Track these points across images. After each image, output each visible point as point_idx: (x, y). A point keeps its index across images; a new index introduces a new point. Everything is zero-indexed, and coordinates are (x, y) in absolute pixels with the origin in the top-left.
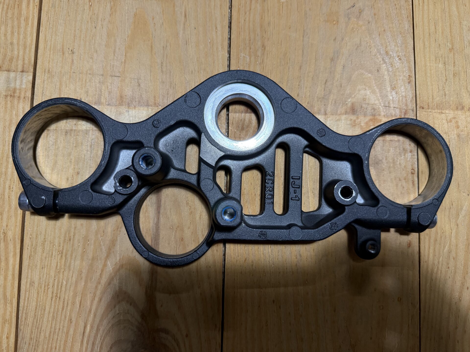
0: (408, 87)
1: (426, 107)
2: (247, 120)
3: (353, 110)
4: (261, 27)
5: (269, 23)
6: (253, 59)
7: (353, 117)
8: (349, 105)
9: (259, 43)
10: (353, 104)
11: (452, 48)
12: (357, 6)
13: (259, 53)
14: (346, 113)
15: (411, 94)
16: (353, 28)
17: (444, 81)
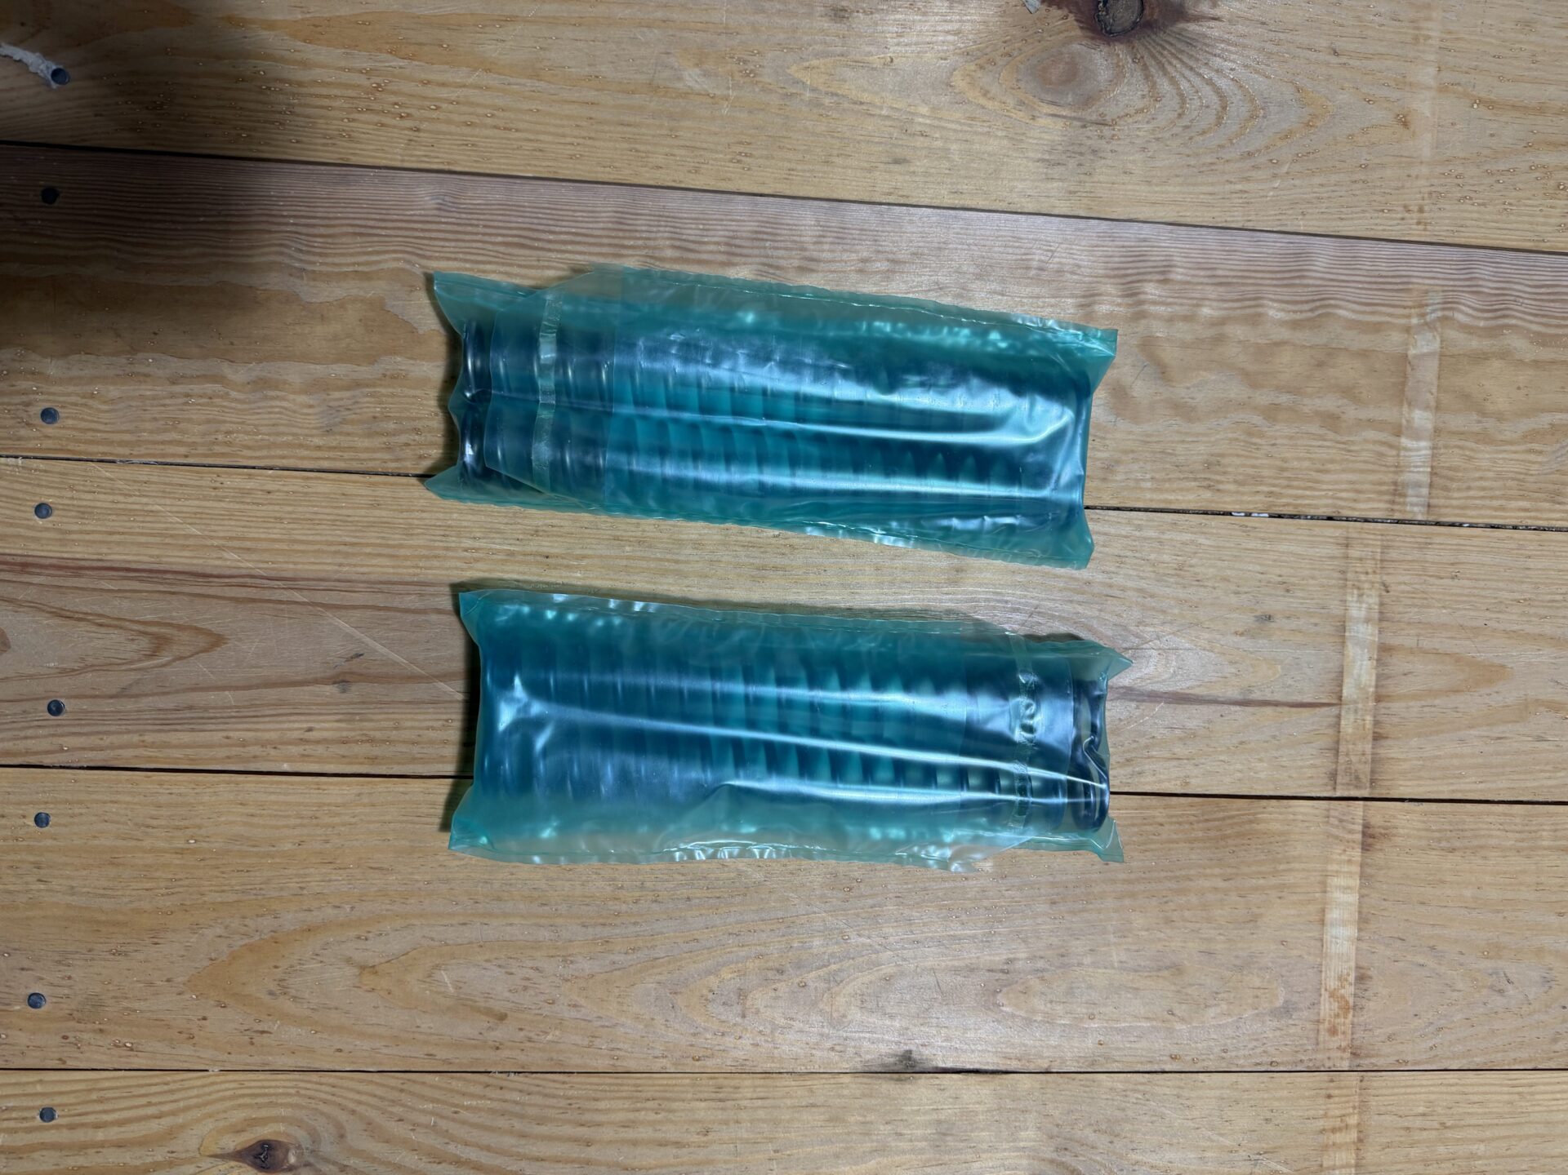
0: (1392, 1059)
1: (1364, 1084)
2: (1352, 827)
3: (1361, 978)
4: (1482, 847)
5: (1485, 858)
6: (1437, 835)
7: (1352, 978)
8: (1369, 973)
9: (1457, 844)
10: (1371, 977)
11: (1446, 1128)
12: (1510, 987)
13: (1444, 844)
14: (1358, 967)
15: (1381, 1063)
16: (1477, 980)
17: (1400, 1113)
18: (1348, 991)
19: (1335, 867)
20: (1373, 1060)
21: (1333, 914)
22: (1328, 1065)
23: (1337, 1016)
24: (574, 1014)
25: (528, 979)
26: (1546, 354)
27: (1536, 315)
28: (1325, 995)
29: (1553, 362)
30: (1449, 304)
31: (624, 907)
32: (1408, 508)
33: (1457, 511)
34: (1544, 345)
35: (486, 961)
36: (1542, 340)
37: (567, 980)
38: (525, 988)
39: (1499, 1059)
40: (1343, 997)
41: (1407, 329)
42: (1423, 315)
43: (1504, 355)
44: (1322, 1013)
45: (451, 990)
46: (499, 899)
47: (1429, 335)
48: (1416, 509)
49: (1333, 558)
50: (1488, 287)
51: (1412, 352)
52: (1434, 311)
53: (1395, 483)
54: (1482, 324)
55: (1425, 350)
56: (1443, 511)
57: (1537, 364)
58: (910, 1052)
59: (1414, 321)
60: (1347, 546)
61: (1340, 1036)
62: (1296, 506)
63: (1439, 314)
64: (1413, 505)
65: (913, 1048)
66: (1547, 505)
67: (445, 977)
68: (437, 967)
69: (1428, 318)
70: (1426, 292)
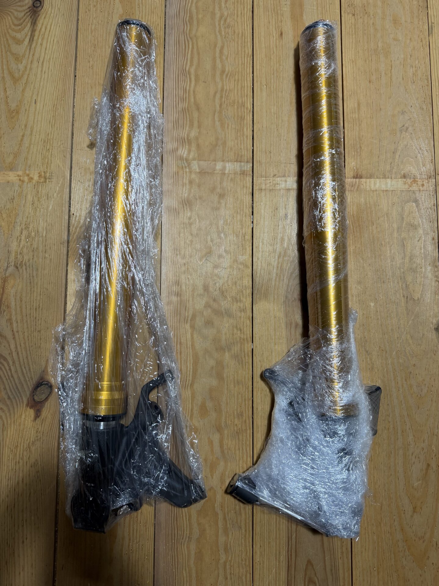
18: (409, 181)
19: (368, 187)
20: (432, 171)
21: (383, 187)
22: (434, 186)
23: (417, 184)
24: (426, 441)
25: (416, 457)
26: (196, 124)
27: (183, 128)
28: (411, 189)
29: (198, 122)
30: (181, 158)
31: (392, 426)
32: (248, 169)
33: (249, 152)
34: (193, 125)
35: (410, 471)
36: (192, 125)
37: (416, 444)
38: (419, 458)
39: (430, 128)
40: (411, 183)
41: (190, 172)
42: (186, 167)
43: (197, 138)
44: (416, 189)
45: (420, 482)
46: (390, 468)
47: (192, 165)
48: (248, 167)
49: (266, 194)
50: (175, 145)
51: (198, 170)
52: (184, 164)
53: (240, 174)
54: (187, 147)
55: (197, 166)
56: (248, 157)
57: (199, 127)
58: (435, 328)
59: (187, 170)
60: (261, 190)
61: (424, 183)
62: (249, 207)
63: (185, 161)
64: (247, 168)
65: (433, 328)
66: (245, 121)
67: (416, 484)
68: (413, 487)
69: (186, 165)
70: (178, 166)
